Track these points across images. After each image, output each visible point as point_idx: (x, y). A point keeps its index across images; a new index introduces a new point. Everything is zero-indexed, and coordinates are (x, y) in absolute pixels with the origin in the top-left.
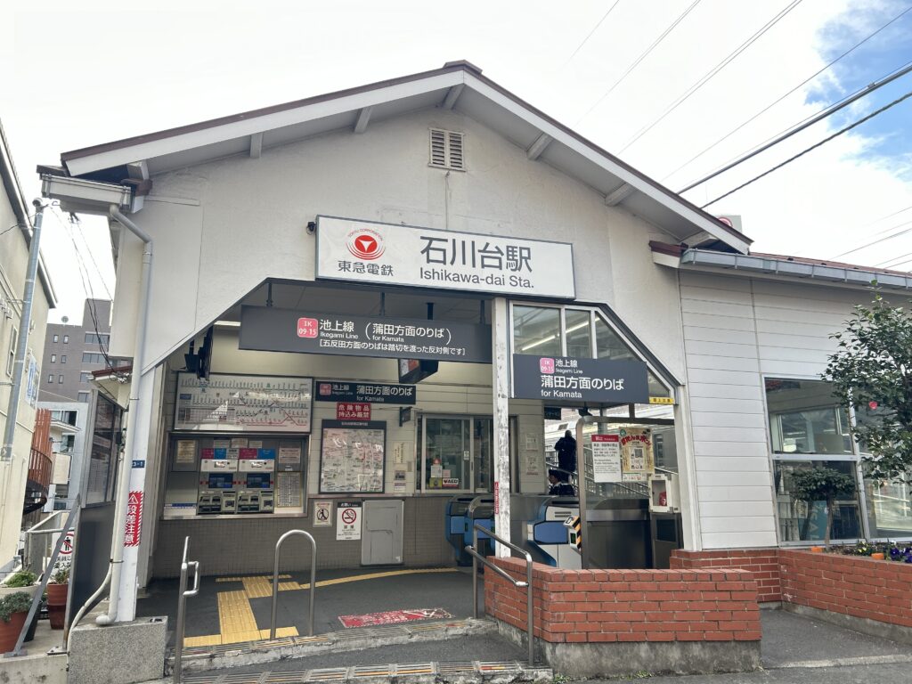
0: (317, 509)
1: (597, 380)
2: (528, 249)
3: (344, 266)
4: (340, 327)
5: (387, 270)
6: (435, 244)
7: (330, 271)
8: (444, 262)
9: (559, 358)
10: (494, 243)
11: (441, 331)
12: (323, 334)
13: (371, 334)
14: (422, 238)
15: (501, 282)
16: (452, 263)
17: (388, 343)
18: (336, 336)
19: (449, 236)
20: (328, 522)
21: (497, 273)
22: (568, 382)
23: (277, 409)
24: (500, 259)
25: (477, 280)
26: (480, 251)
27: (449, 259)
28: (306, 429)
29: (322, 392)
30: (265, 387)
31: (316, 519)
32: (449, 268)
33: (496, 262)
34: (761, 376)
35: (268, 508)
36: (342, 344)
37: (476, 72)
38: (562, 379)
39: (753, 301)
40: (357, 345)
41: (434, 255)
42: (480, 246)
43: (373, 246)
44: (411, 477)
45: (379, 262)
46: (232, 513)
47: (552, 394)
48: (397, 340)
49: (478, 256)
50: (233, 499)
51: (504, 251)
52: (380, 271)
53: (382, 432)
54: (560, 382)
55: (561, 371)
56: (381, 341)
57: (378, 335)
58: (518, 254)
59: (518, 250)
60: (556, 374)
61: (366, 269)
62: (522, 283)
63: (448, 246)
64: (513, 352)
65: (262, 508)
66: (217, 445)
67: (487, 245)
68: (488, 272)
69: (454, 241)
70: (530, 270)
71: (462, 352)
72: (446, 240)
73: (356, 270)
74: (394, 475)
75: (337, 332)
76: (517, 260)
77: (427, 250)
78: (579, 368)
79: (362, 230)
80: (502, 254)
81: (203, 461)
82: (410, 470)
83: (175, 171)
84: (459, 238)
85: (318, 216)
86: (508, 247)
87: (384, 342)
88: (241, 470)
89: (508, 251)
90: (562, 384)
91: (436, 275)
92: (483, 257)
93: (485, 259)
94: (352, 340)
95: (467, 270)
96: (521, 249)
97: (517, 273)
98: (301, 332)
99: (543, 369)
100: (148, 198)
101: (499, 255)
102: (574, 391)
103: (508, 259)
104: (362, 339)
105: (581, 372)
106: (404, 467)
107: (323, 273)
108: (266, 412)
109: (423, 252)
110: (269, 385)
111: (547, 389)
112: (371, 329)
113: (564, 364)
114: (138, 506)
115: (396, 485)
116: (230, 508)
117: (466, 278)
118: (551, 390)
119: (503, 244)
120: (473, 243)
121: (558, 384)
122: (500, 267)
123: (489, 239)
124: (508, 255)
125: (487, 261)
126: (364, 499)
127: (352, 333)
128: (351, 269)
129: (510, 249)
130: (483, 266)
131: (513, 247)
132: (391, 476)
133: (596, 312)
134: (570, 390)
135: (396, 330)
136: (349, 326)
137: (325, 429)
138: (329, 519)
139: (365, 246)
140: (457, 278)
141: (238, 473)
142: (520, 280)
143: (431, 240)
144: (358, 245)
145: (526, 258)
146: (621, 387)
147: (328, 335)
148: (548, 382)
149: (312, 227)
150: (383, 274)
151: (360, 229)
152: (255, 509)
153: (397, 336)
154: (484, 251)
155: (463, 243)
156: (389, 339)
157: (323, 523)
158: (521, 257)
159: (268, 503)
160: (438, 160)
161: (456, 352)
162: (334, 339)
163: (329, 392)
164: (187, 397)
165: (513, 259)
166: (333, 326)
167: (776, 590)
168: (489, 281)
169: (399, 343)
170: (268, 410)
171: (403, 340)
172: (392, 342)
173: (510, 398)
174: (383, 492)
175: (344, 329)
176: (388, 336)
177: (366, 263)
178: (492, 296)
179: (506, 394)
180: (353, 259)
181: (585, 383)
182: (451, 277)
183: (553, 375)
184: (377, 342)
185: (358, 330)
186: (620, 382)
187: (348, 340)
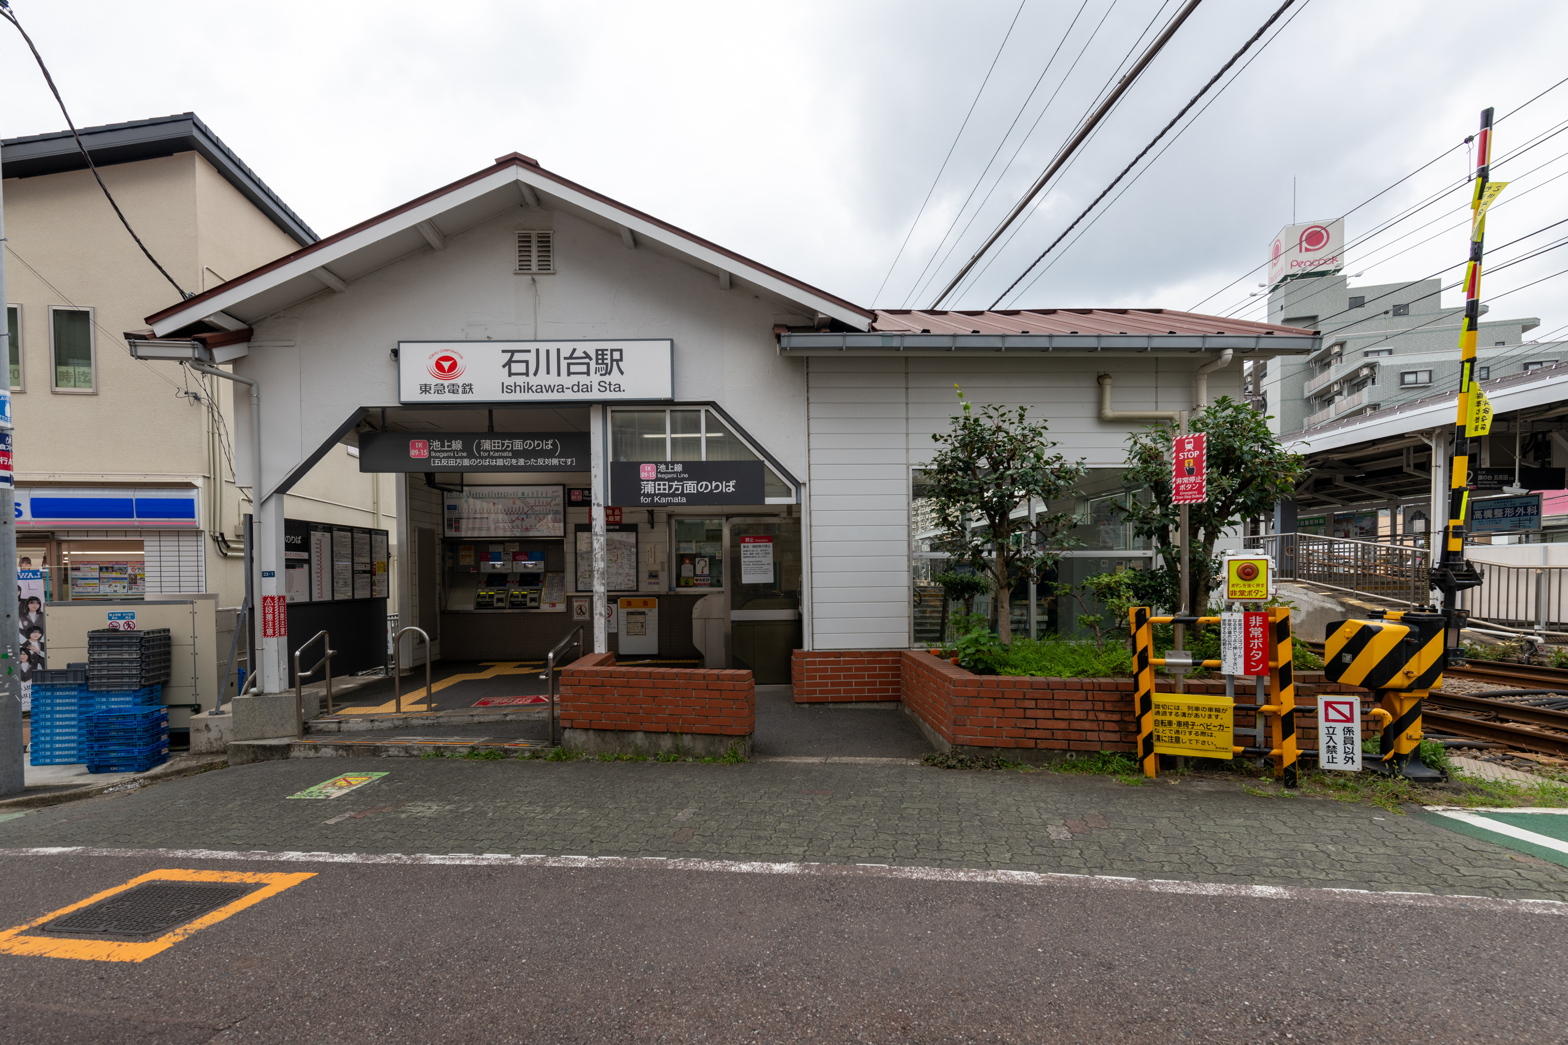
0: (576, 604)
1: (704, 483)
2: (621, 351)
3: (425, 389)
4: (449, 446)
5: (468, 388)
6: (517, 357)
7: (411, 394)
8: (527, 374)
9: (661, 463)
10: (581, 348)
11: (550, 442)
12: (433, 454)
13: (479, 451)
14: (503, 351)
15: (588, 389)
16: (535, 374)
17: (496, 458)
18: (446, 454)
19: (532, 346)
20: (587, 617)
21: (584, 380)
22: (670, 487)
23: (533, 516)
24: (588, 364)
25: (562, 389)
26: (565, 358)
27: (532, 370)
28: (560, 533)
29: (573, 498)
30: (520, 495)
31: (575, 614)
32: (533, 380)
33: (584, 369)
34: (908, 468)
35: (534, 604)
36: (452, 463)
37: (532, 165)
38: (664, 485)
39: (907, 382)
40: (466, 462)
41: (516, 368)
42: (565, 352)
43: (453, 366)
44: (663, 576)
45: (459, 381)
46: (504, 608)
47: (653, 500)
48: (505, 454)
49: (564, 364)
50: (503, 596)
51: (593, 356)
52: (460, 390)
53: (634, 534)
54: (662, 487)
55: (663, 476)
56: (489, 457)
57: (486, 451)
58: (609, 357)
59: (609, 352)
60: (657, 479)
61: (446, 390)
62: (612, 387)
63: (531, 357)
64: (610, 459)
65: (529, 604)
66: (492, 549)
67: (574, 350)
68: (574, 379)
69: (538, 350)
70: (622, 373)
71: (572, 462)
72: (529, 351)
73: (438, 392)
74: (647, 575)
75: (446, 451)
76: (607, 364)
77: (509, 363)
78: (684, 472)
79: (442, 351)
80: (591, 359)
81: (482, 563)
82: (663, 570)
83: (272, 315)
84: (543, 347)
85: (399, 342)
86: (597, 351)
87: (493, 458)
88: (515, 571)
89: (597, 355)
90: (664, 489)
91: (518, 388)
92: (569, 365)
93: (572, 367)
94: (462, 458)
95: (552, 379)
96: (612, 351)
97: (607, 378)
98: (414, 453)
99: (643, 475)
100: (251, 344)
101: (587, 360)
102: (677, 495)
103: (597, 363)
104: (471, 456)
105: (686, 476)
106: (656, 567)
107: (406, 398)
108: (523, 519)
109: (504, 366)
110: (523, 494)
111: (648, 495)
112: (479, 446)
113: (667, 468)
114: (273, 607)
115: (650, 583)
116: (500, 604)
117: (550, 389)
118: (652, 496)
119: (591, 348)
120: (558, 350)
121: (659, 489)
122: (588, 373)
123: (574, 345)
124: (597, 359)
125: (573, 368)
126: (618, 597)
127: (461, 451)
128: (432, 391)
129: (601, 353)
130: (569, 374)
131: (603, 350)
132: (644, 576)
133: (707, 411)
134: (673, 495)
135: (503, 445)
136: (457, 445)
137: (579, 534)
138: (587, 614)
139: (446, 366)
140: (541, 389)
141: (513, 573)
142: (610, 384)
143: (513, 352)
144: (439, 366)
145: (617, 361)
146: (732, 489)
147: (438, 454)
148: (649, 488)
149: (396, 353)
150: (464, 392)
151: (440, 350)
152: (523, 605)
153: (505, 450)
154: (571, 357)
155: (548, 351)
156: (497, 454)
157: (582, 618)
158: (612, 360)
159: (533, 600)
160: (524, 267)
161: (566, 462)
162: (444, 457)
163: (580, 498)
164: (453, 508)
165: (603, 363)
166: (443, 446)
167: (894, 691)
168: (576, 388)
169: (507, 457)
170: (524, 516)
171: (510, 454)
172: (500, 457)
173: (606, 508)
174: (637, 590)
175: (453, 448)
176: (498, 451)
177: (446, 383)
178: (589, 404)
179: (602, 502)
180: (433, 381)
181: (691, 487)
182: (534, 388)
183: (654, 481)
184: (486, 458)
185: (467, 448)
186: (732, 483)
187: (457, 458)
